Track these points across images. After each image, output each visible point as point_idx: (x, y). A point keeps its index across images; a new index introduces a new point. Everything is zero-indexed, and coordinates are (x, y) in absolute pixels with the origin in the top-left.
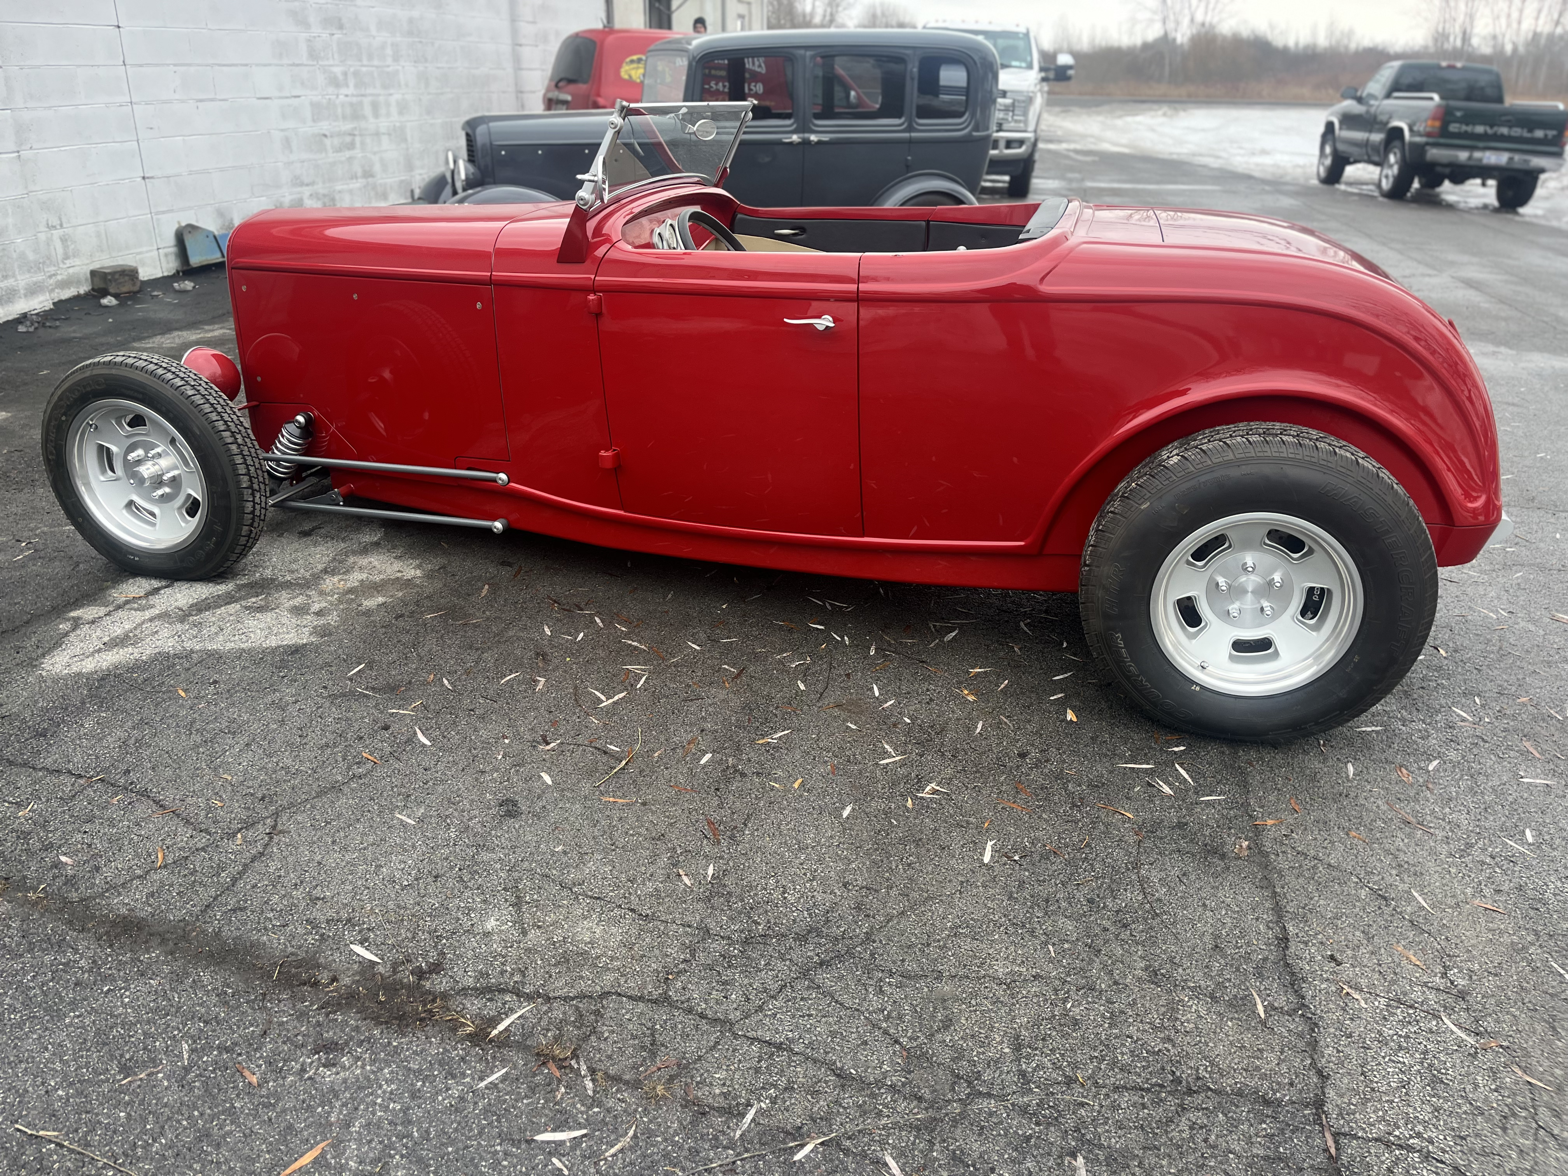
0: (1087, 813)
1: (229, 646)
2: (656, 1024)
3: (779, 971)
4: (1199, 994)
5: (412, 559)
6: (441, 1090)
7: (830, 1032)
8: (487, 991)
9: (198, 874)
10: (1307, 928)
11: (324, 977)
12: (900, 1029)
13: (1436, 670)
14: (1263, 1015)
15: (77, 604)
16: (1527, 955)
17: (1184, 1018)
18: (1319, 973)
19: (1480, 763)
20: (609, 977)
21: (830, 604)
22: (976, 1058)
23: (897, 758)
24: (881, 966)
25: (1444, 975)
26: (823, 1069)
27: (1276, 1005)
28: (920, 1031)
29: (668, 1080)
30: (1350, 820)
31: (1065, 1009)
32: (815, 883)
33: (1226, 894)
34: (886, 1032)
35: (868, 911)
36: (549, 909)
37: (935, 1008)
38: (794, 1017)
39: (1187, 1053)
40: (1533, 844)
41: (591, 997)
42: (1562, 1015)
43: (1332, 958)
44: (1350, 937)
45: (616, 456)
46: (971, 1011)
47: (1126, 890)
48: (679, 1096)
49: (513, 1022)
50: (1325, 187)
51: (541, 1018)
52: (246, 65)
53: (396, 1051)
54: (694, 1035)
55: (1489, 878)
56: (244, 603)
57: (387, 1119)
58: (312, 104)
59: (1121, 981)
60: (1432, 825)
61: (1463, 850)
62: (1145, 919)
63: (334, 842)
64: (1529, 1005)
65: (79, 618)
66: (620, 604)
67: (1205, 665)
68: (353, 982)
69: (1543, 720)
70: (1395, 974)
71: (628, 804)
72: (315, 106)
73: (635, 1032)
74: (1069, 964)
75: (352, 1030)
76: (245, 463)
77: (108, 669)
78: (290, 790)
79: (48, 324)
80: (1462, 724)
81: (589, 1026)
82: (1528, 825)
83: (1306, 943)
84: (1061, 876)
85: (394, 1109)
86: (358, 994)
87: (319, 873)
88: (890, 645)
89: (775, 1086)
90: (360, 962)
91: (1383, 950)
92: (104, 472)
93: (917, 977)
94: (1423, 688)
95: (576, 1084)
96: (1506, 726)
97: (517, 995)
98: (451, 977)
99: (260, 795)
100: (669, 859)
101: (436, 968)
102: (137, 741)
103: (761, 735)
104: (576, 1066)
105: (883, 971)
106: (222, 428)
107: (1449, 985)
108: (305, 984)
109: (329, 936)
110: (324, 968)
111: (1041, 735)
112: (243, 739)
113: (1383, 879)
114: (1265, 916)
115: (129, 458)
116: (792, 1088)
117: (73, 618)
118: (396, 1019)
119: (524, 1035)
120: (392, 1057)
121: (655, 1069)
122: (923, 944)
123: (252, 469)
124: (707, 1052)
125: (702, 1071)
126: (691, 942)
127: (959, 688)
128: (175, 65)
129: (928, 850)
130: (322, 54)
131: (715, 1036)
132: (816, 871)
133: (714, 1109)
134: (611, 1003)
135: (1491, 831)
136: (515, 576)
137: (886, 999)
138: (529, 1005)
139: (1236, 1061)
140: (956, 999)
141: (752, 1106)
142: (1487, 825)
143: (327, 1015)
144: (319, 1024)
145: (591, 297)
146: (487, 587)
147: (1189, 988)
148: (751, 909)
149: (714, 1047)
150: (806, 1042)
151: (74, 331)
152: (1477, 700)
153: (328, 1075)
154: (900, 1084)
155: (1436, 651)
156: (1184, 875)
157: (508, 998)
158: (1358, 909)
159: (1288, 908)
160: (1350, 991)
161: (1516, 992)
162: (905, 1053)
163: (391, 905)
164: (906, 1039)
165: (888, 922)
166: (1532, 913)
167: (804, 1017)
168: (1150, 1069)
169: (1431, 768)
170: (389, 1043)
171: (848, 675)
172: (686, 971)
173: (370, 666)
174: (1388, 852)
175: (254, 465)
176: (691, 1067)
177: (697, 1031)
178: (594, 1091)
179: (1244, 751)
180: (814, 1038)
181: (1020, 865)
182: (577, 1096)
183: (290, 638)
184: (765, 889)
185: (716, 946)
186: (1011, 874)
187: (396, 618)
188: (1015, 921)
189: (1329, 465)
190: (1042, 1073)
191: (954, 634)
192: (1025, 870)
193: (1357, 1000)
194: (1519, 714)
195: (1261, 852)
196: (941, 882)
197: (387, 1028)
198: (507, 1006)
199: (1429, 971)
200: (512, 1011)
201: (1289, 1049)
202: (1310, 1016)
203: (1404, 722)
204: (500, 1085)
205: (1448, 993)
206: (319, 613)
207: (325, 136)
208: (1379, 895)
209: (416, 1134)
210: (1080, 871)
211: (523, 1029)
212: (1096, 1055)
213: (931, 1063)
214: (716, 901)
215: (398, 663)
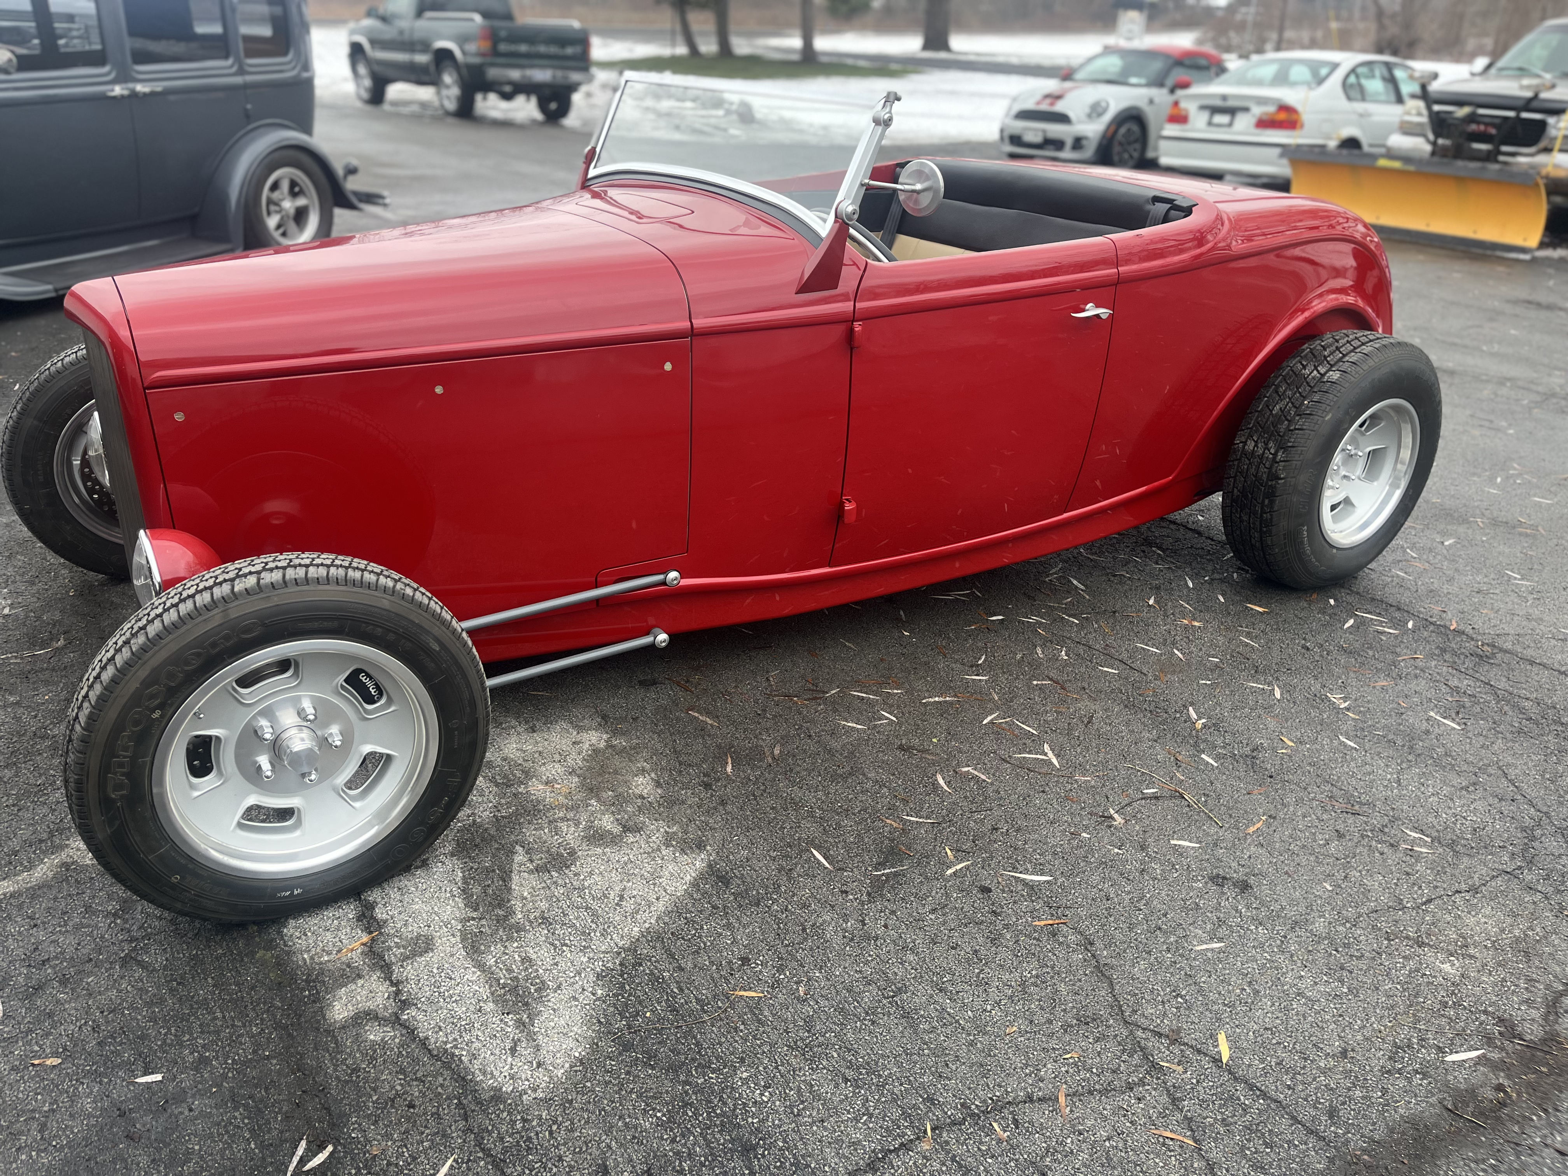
23: (1276, 689)
50: (369, 108)
68: (1509, 1079)
103: (1186, 721)
109: (1421, 1068)
110: (1477, 1089)
136: (688, 690)
145: (856, 328)
146: (693, 714)
171: (1108, 646)
191: (1075, 581)
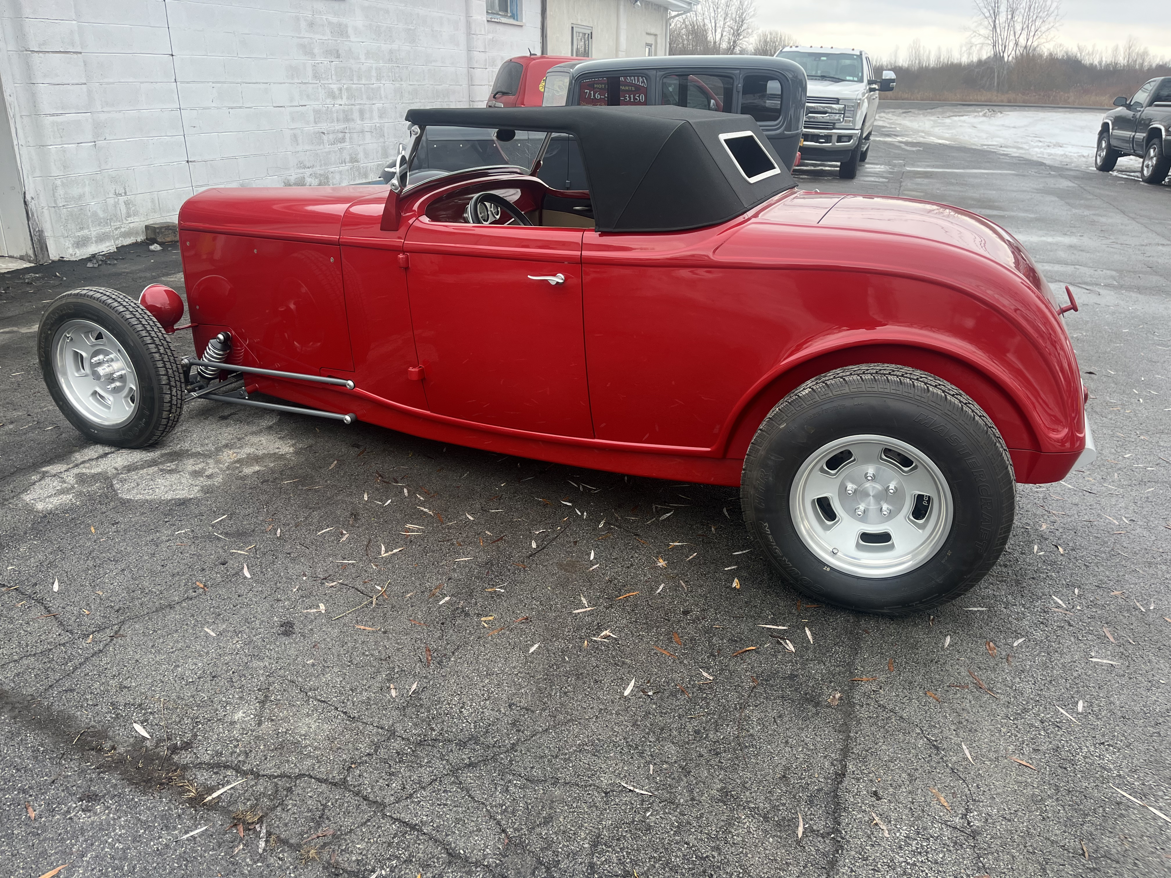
0: (720, 661)
1: (139, 497)
2: (329, 801)
3: (435, 768)
4: (755, 813)
5: (291, 439)
6: (154, 838)
7: (456, 819)
8: (216, 766)
9: (54, 662)
10: (864, 768)
11: (107, 746)
12: (510, 821)
13: (1050, 565)
14: (800, 836)
15: (50, 462)
16: (1043, 806)
17: (736, 832)
18: (859, 805)
19: (1059, 643)
20: (309, 762)
21: (583, 487)
22: (560, 850)
23: (589, 609)
24: (514, 770)
25: (964, 816)
26: (439, 848)
27: (815, 828)
28: (525, 824)
29: (322, 846)
30: (932, 682)
31: (644, 817)
32: (488, 702)
33: (808, 736)
34: (499, 823)
35: (520, 727)
36: (285, 707)
37: (543, 807)
38: (433, 804)
39: (728, 860)
40: (1082, 714)
41: (289, 777)
42: (1055, 859)
43: (875, 793)
44: (897, 777)
45: (421, 372)
46: (570, 812)
47: (728, 725)
48: (325, 859)
49: (225, 792)
50: (1101, 173)
51: (247, 790)
52: (267, 83)
53: (136, 805)
54: (353, 813)
55: (1032, 739)
56: (161, 467)
57: (110, 855)
58: (314, 111)
59: (697, 798)
60: (999, 691)
61: (1019, 714)
62: (735, 750)
63: (153, 646)
64: (1030, 848)
65: (47, 472)
66: (427, 480)
67: (835, 551)
68: (126, 751)
69: (1128, 610)
70: (923, 811)
71: (373, 632)
72: (317, 112)
73: (311, 807)
74: (661, 781)
75: (111, 787)
76: (165, 366)
77: (51, 510)
78: (139, 606)
79: (109, 262)
80: (1056, 610)
81: (279, 799)
82: (1083, 697)
83: (858, 780)
84: (681, 710)
85: (118, 848)
86: (125, 761)
87: (134, 669)
88: (617, 520)
89: (398, 858)
90: (136, 737)
91: (920, 790)
92: (78, 370)
93: (539, 781)
94: (1033, 578)
95: (253, 843)
96: (1093, 614)
97: (237, 772)
98: (195, 754)
99: (117, 608)
100: (387, 675)
101: (187, 746)
102: (50, 563)
103: (493, 585)
104: (258, 829)
105: (514, 775)
106: (149, 342)
107: (966, 825)
108: (93, 749)
109: (122, 716)
110: (110, 739)
111: (707, 597)
112: (121, 566)
113: (941, 732)
114: (833, 755)
115: (92, 361)
116: (411, 861)
117: (43, 472)
118: (144, 781)
119: (230, 802)
120: (131, 809)
121: (315, 836)
122: (553, 756)
123: (170, 371)
124: (358, 827)
125: (349, 841)
126: (378, 740)
127: (657, 557)
128: (213, 83)
129: (585, 683)
130: (324, 76)
131: (369, 815)
132: (492, 692)
133: (347, 872)
134: (301, 783)
135: (1049, 700)
136: (359, 455)
137: (508, 797)
138: (243, 779)
139: (765, 871)
140: (563, 801)
141: (374, 872)
142: (1047, 694)
143: (99, 774)
144: (91, 780)
145: (401, 256)
146: (335, 462)
147: (749, 808)
148: (433, 718)
149: (365, 823)
150: (435, 825)
151: (125, 268)
152: (1076, 591)
153: (83, 818)
154: (494, 865)
155: (1055, 549)
156: (780, 717)
157: (229, 773)
158: (911, 755)
159: (854, 750)
160: (879, 822)
161: (1022, 837)
162: (507, 841)
163: (174, 696)
164: (511, 830)
165: (532, 737)
166: (1059, 771)
167: (441, 805)
168: (694, 871)
169: (1015, 644)
170: (133, 799)
171: (575, 543)
172: (366, 763)
173: (230, 518)
174: (954, 710)
175: (172, 369)
176: (342, 837)
177: (357, 810)
178: (264, 850)
179: (865, 620)
180: (442, 823)
181: (652, 699)
182: (249, 852)
183: (182, 494)
184: (449, 704)
185: (396, 744)
186: (642, 706)
187: (262, 483)
188: (631, 743)
189: (922, 399)
190: (607, 866)
191: (668, 515)
192: (654, 703)
193: (882, 830)
194: (1108, 605)
195: (849, 702)
196: (585, 708)
197: (136, 788)
198: (226, 779)
199: (952, 812)
200: (228, 783)
201: (812, 866)
202: (839, 839)
203: (1007, 605)
204: (198, 839)
205: (962, 831)
206: (209, 477)
207: (324, 133)
208: (934, 745)
209: (126, 868)
210: (697, 707)
211: (231, 797)
212: (655, 855)
213: (524, 851)
214: (409, 711)
215: (251, 515)
